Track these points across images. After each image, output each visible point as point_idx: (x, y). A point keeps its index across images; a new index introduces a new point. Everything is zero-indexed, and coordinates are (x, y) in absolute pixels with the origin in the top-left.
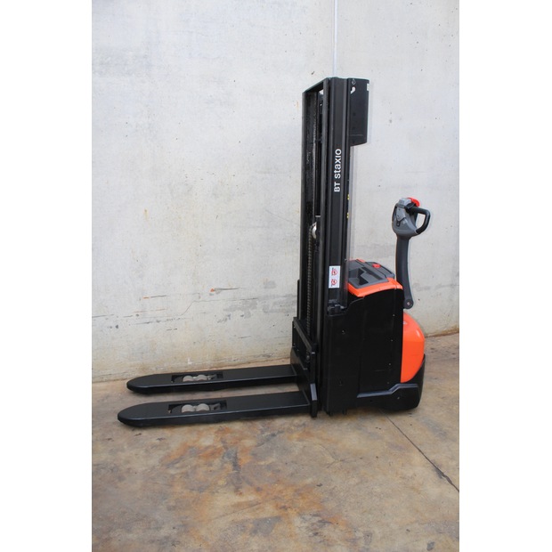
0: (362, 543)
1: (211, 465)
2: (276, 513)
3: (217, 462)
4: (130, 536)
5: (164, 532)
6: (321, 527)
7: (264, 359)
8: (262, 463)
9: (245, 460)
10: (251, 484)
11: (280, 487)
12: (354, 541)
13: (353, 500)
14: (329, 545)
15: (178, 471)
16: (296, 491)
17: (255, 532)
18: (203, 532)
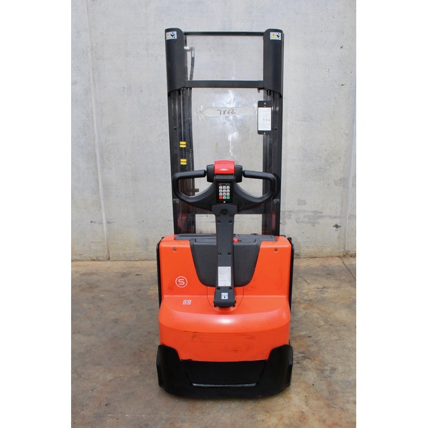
0: (327, 373)
6: (302, 360)
12: (322, 371)
13: (329, 348)
14: (304, 370)
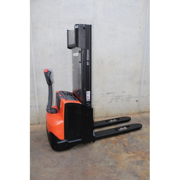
1: (117, 146)
2: (142, 159)
3: (118, 144)
4: (101, 165)
5: (111, 164)
7: (120, 115)
8: (132, 145)
9: (126, 144)
10: (131, 151)
11: (140, 152)
15: (108, 147)
16: (145, 153)
17: (137, 164)
18: (122, 164)
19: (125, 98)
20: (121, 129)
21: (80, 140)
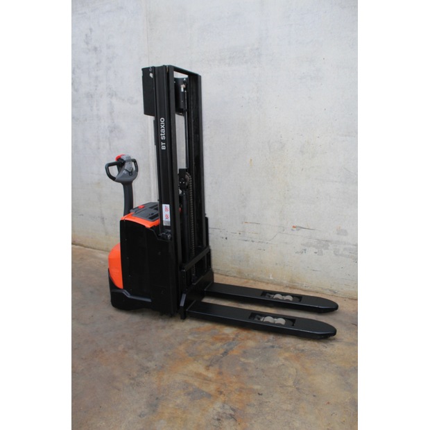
1: (213, 345)
2: (213, 392)
3: (219, 344)
4: (135, 356)
5: (150, 364)
6: (227, 418)
7: (330, 293)
8: (243, 360)
9: (235, 352)
10: (220, 368)
11: (234, 380)
13: (269, 418)
15: (193, 339)
16: (241, 388)
17: (189, 394)
18: (165, 376)
19: (345, 249)
20: (269, 319)
21: (149, 300)
